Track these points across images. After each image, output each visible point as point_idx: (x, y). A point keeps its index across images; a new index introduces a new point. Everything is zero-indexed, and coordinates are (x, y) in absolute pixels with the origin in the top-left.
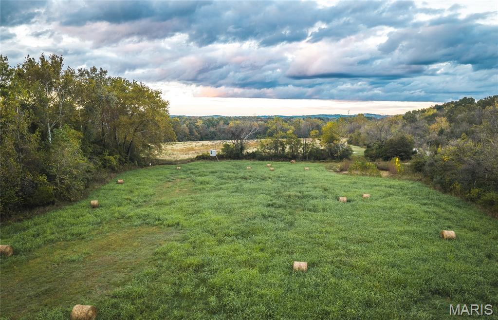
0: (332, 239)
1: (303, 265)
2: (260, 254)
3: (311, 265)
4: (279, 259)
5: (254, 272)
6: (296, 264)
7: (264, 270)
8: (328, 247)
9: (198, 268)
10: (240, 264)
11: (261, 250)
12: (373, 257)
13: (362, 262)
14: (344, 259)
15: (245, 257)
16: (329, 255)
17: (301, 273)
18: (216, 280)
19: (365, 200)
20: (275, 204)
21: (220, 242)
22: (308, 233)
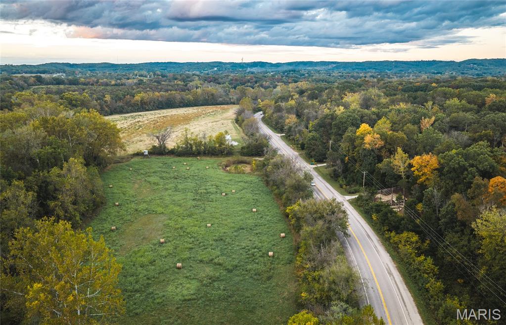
0: (218, 215)
1: (210, 225)
2: (197, 223)
3: (212, 225)
4: (203, 224)
5: (197, 228)
6: (208, 225)
7: (200, 227)
8: (217, 218)
9: (181, 228)
10: (192, 226)
11: (197, 221)
12: (229, 221)
13: (225, 222)
14: (220, 222)
15: (193, 224)
16: (217, 221)
17: (209, 227)
18: (188, 231)
19: (232, 194)
20: (196, 199)
21: (183, 219)
22: (211, 213)
